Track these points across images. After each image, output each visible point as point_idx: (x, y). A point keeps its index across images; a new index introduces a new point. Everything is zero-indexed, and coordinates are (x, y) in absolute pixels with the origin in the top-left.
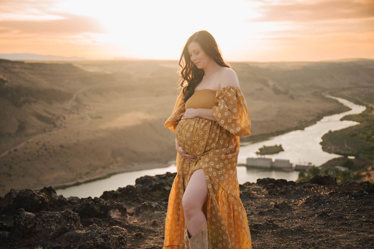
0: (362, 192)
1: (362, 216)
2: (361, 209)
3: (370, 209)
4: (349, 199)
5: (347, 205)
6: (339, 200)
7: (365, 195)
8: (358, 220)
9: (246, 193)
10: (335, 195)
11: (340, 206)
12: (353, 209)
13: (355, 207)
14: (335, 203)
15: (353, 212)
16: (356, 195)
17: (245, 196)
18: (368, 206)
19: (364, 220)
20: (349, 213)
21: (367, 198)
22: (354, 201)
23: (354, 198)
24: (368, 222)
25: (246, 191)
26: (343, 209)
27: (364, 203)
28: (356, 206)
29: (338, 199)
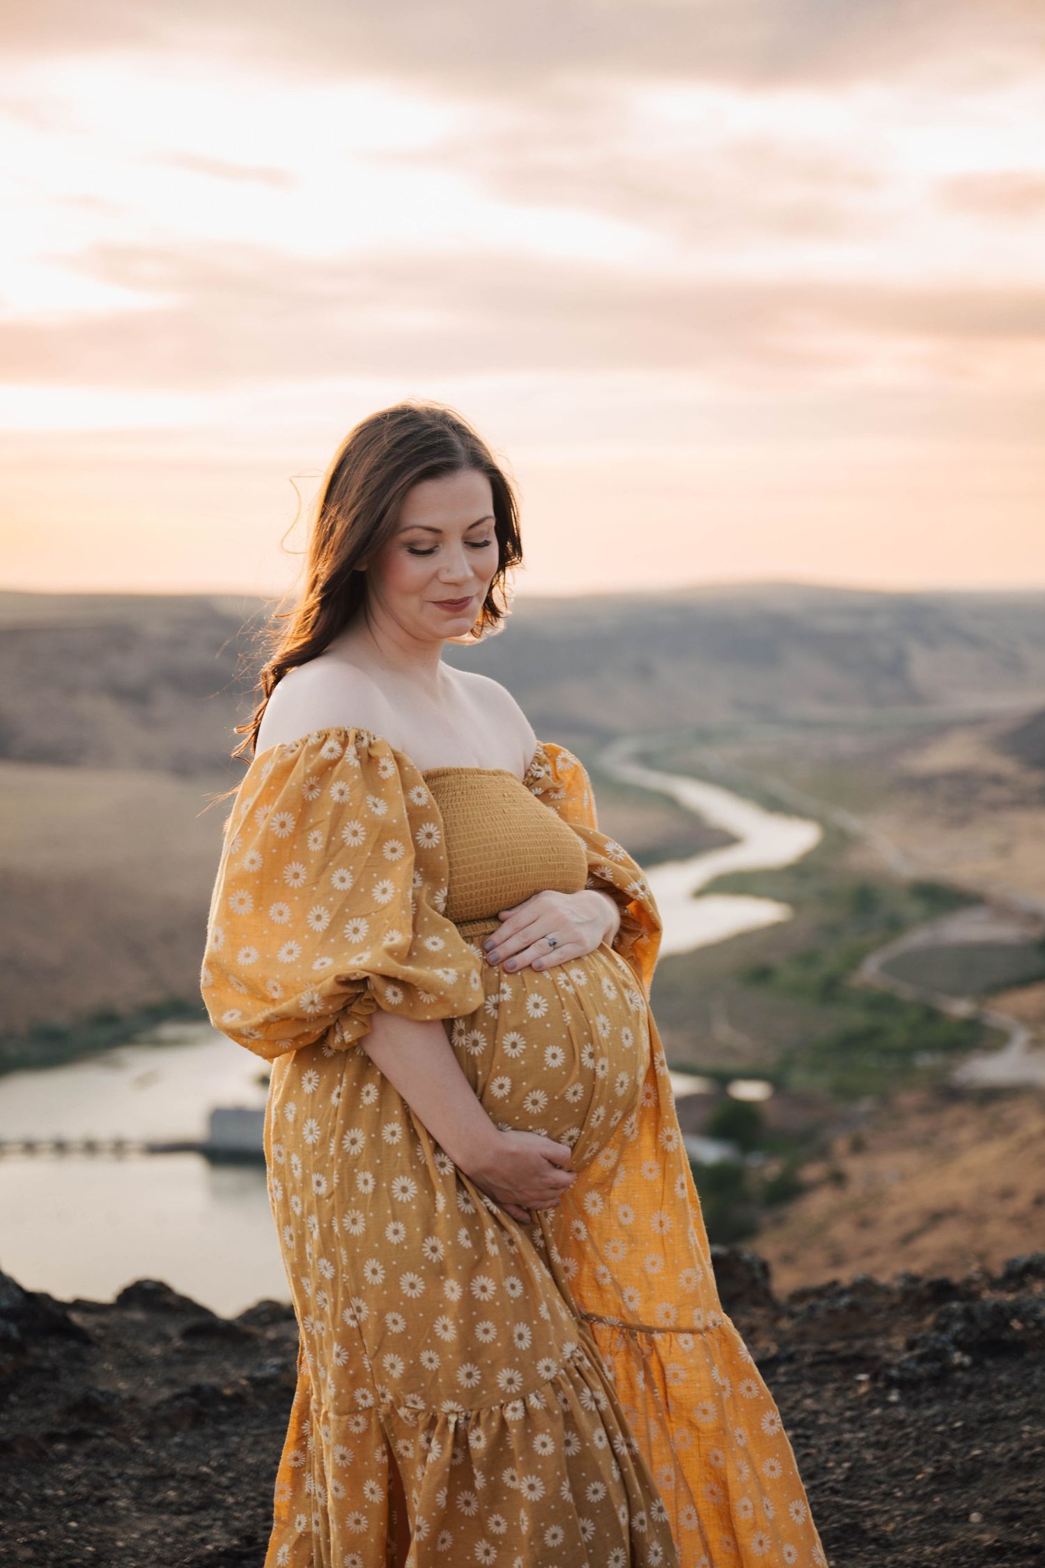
0: (938, 1355)
1: (967, 1514)
2: (951, 1465)
3: (999, 1465)
4: (871, 1404)
5: (869, 1445)
6: (816, 1413)
7: (959, 1375)
8: (945, 1539)
9: (273, 1388)
10: (786, 1374)
11: (830, 1451)
12: (909, 1465)
13: (915, 1454)
14: (800, 1431)
15: (910, 1491)
16: (908, 1375)
17: (263, 1407)
18: (987, 1444)
19: (987, 1539)
20: (888, 1495)
21: (969, 1389)
22: (901, 1413)
23: (901, 1395)
24: (1010, 1555)
25: (273, 1371)
26: (850, 1469)
27: (958, 1424)
28: (921, 1448)
29: (808, 1403)
